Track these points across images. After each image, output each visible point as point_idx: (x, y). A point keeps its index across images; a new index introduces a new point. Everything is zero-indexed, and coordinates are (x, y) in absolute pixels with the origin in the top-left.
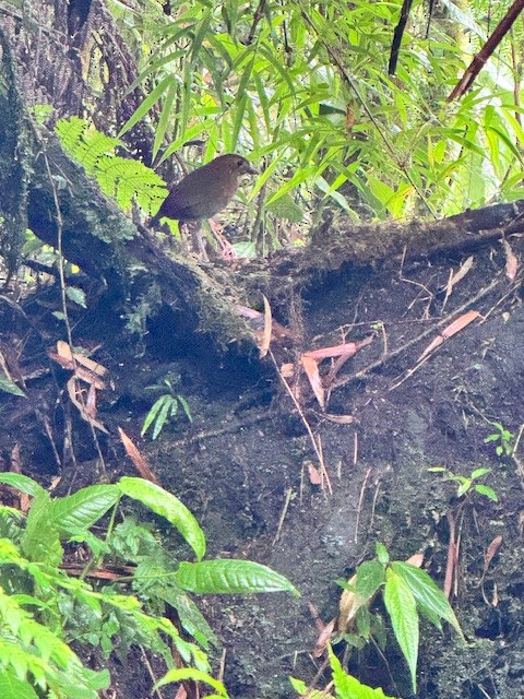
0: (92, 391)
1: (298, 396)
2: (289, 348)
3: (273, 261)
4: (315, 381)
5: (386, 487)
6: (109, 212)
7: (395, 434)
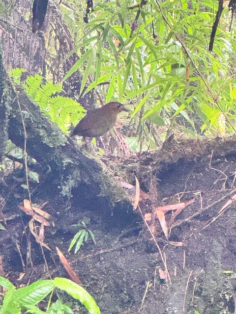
0: (42, 227)
1: (153, 231)
2: (149, 205)
3: (141, 157)
4: (163, 223)
5: (200, 281)
6: (52, 131)
7: (206, 252)
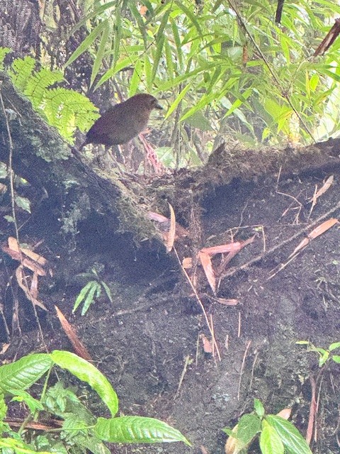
0: (35, 277)
1: (195, 283)
2: (188, 245)
3: (177, 177)
4: (209, 272)
5: (262, 355)
6: (50, 138)
7: (270, 314)
